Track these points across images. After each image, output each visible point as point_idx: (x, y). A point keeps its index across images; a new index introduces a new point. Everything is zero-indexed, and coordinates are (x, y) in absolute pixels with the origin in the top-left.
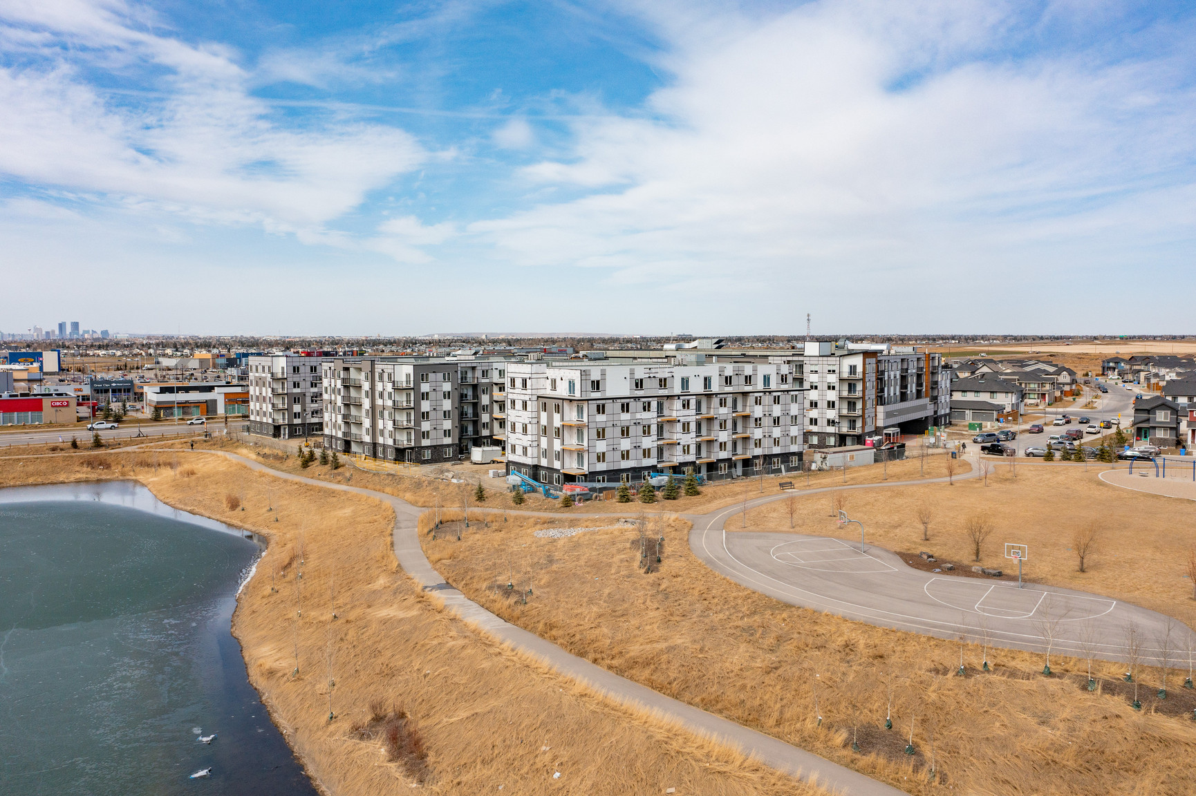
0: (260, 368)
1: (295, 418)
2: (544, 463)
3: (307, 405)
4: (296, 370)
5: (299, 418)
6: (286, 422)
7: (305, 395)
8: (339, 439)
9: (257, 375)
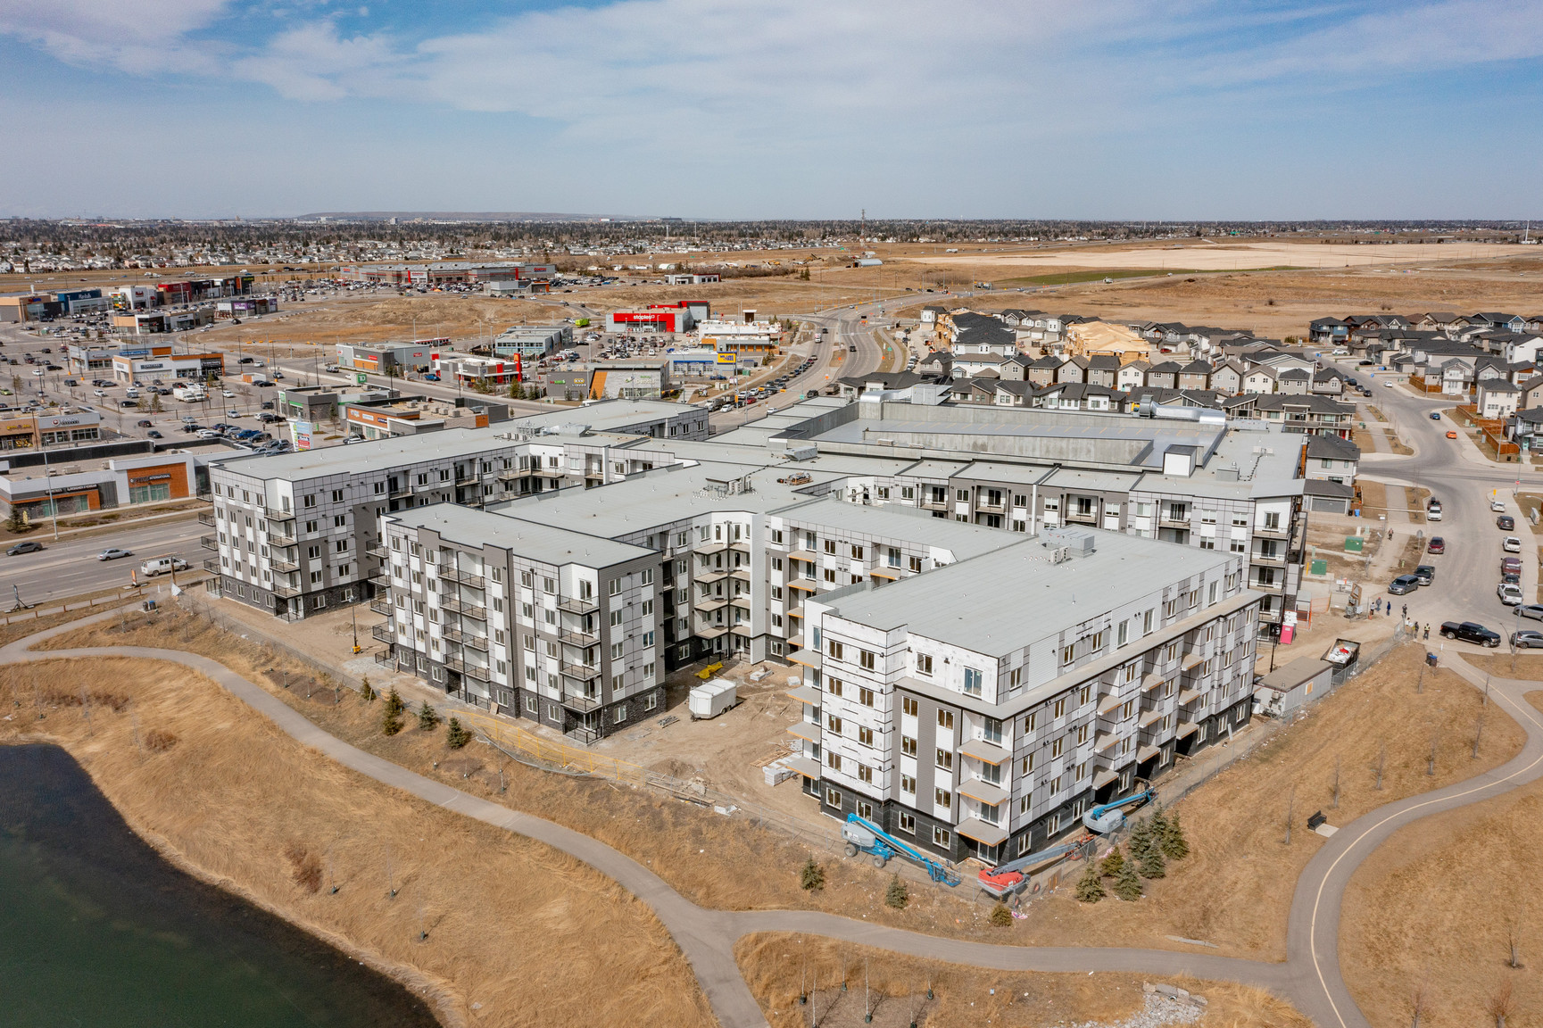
0: (238, 493)
1: (314, 581)
2: (908, 799)
3: (331, 557)
4: (309, 501)
5: (319, 580)
6: (299, 590)
7: (326, 541)
8: (437, 663)
9: (232, 502)
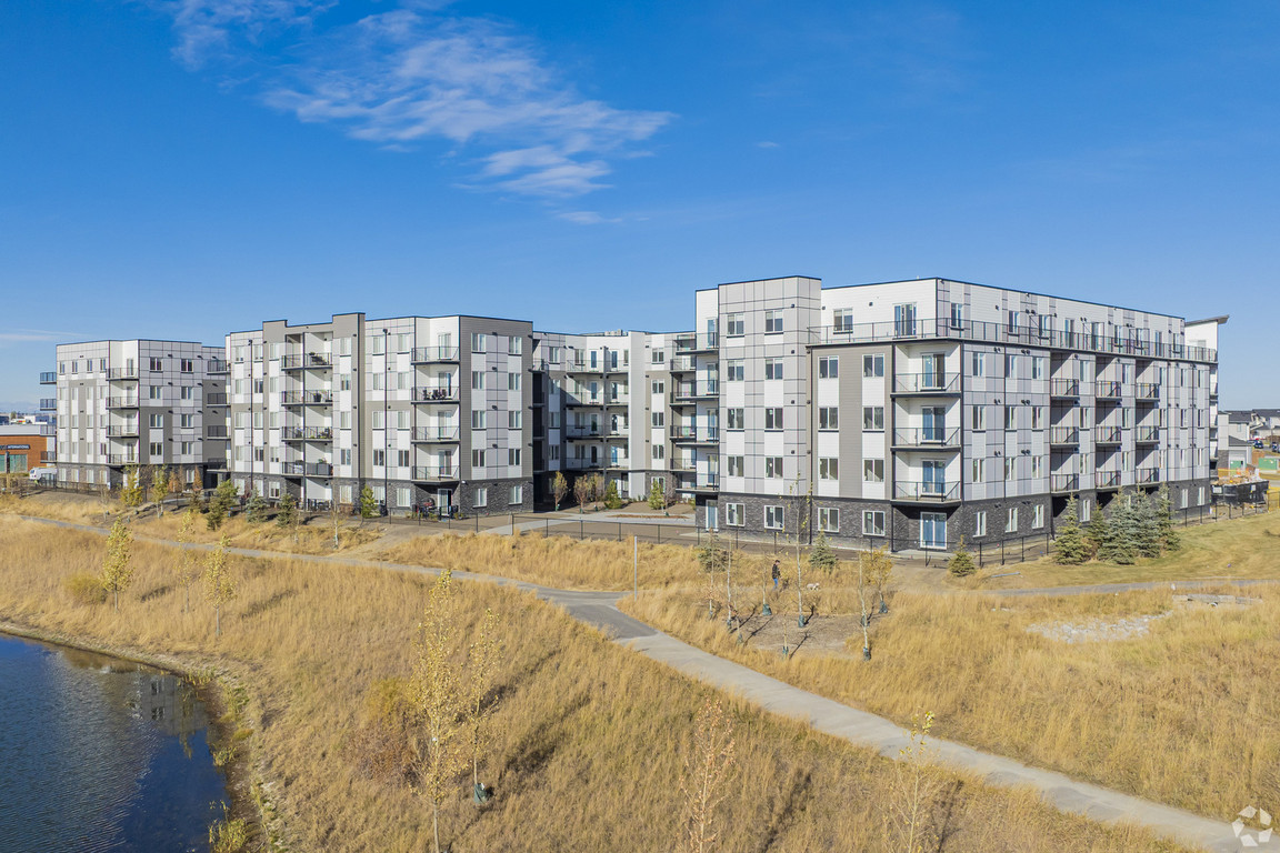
0: (82, 365)
1: (153, 453)
3: (175, 431)
4: (155, 365)
5: (159, 453)
6: (136, 460)
7: (171, 412)
9: (75, 377)
